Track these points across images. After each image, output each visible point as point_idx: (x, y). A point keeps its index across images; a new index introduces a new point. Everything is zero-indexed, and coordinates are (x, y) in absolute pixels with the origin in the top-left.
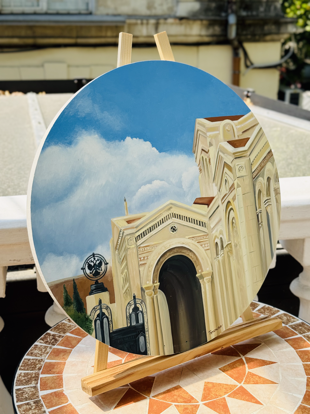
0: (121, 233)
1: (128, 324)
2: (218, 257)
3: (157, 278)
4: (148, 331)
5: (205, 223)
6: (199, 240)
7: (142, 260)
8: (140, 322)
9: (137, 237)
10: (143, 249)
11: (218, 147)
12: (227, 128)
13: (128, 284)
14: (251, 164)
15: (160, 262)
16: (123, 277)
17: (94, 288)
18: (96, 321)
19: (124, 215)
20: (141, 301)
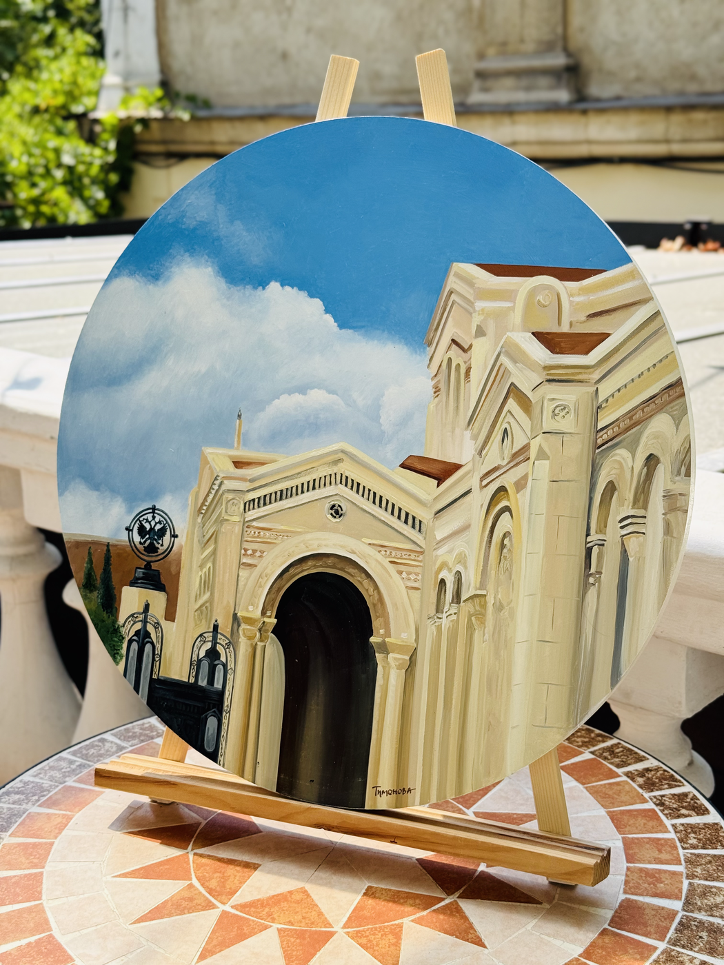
0: (217, 482)
1: (191, 677)
2: (440, 618)
3: (273, 605)
4: (229, 712)
5: (420, 522)
6: (394, 558)
7: (248, 555)
8: (215, 686)
9: (250, 501)
10: (255, 533)
11: (502, 343)
12: (540, 298)
13: (207, 595)
14: (599, 407)
15: (287, 574)
16: (201, 576)
17: (141, 575)
18: (130, 642)
19: (231, 446)
20: (228, 641)
